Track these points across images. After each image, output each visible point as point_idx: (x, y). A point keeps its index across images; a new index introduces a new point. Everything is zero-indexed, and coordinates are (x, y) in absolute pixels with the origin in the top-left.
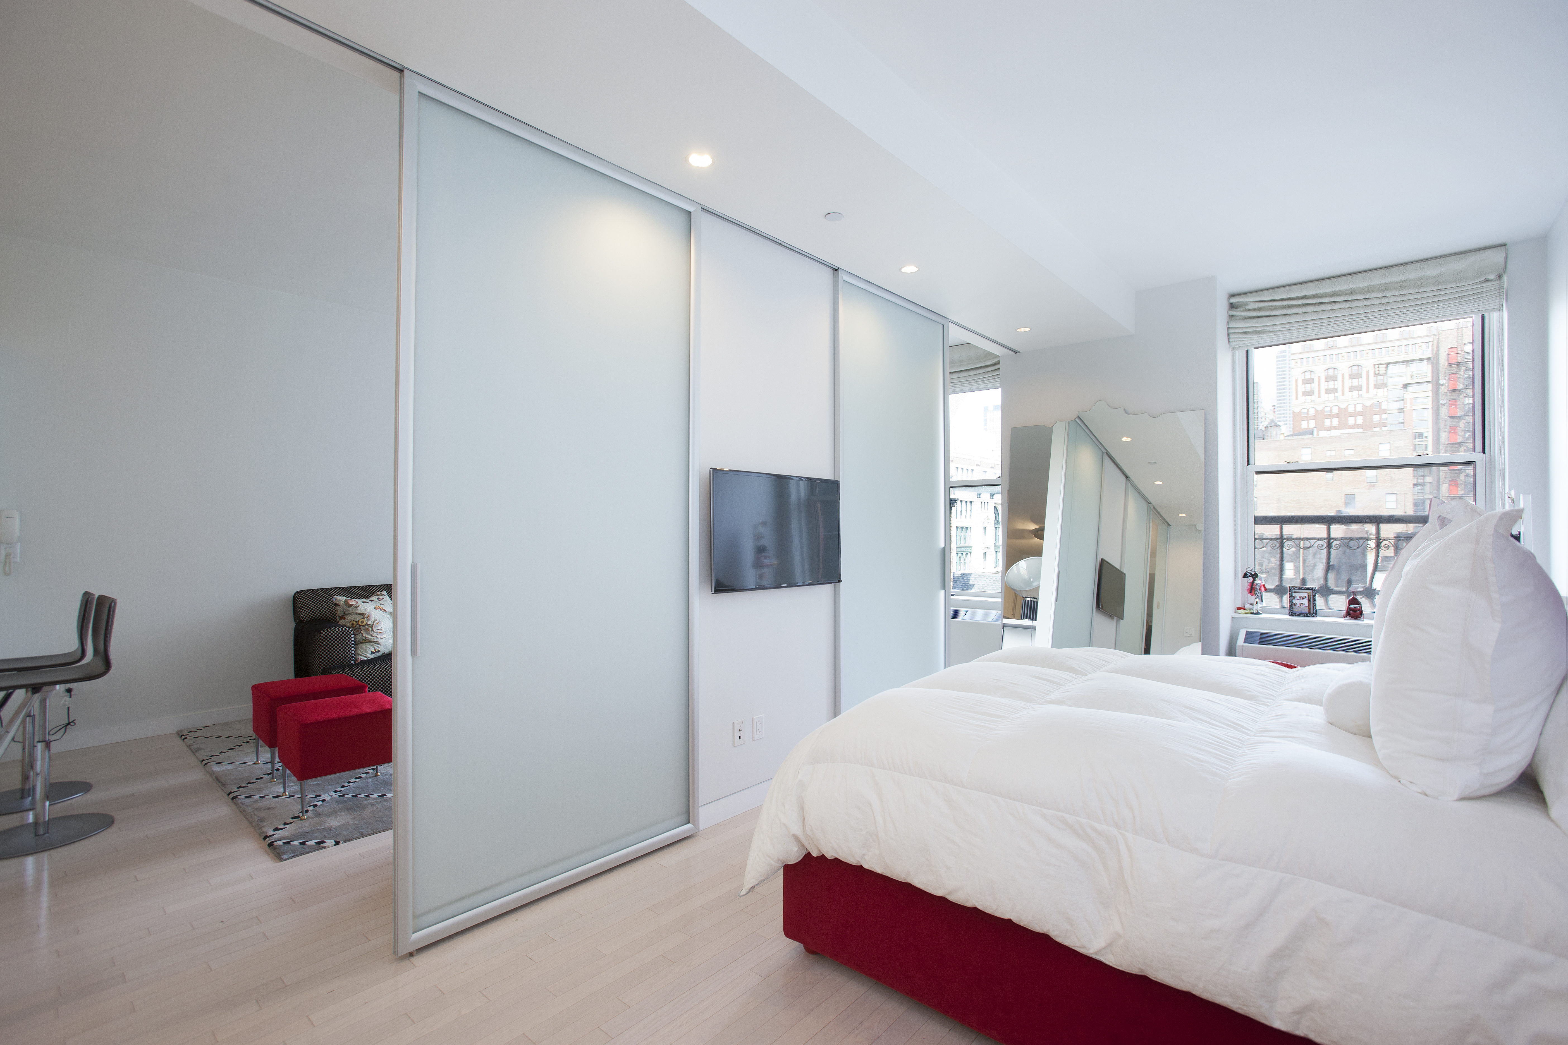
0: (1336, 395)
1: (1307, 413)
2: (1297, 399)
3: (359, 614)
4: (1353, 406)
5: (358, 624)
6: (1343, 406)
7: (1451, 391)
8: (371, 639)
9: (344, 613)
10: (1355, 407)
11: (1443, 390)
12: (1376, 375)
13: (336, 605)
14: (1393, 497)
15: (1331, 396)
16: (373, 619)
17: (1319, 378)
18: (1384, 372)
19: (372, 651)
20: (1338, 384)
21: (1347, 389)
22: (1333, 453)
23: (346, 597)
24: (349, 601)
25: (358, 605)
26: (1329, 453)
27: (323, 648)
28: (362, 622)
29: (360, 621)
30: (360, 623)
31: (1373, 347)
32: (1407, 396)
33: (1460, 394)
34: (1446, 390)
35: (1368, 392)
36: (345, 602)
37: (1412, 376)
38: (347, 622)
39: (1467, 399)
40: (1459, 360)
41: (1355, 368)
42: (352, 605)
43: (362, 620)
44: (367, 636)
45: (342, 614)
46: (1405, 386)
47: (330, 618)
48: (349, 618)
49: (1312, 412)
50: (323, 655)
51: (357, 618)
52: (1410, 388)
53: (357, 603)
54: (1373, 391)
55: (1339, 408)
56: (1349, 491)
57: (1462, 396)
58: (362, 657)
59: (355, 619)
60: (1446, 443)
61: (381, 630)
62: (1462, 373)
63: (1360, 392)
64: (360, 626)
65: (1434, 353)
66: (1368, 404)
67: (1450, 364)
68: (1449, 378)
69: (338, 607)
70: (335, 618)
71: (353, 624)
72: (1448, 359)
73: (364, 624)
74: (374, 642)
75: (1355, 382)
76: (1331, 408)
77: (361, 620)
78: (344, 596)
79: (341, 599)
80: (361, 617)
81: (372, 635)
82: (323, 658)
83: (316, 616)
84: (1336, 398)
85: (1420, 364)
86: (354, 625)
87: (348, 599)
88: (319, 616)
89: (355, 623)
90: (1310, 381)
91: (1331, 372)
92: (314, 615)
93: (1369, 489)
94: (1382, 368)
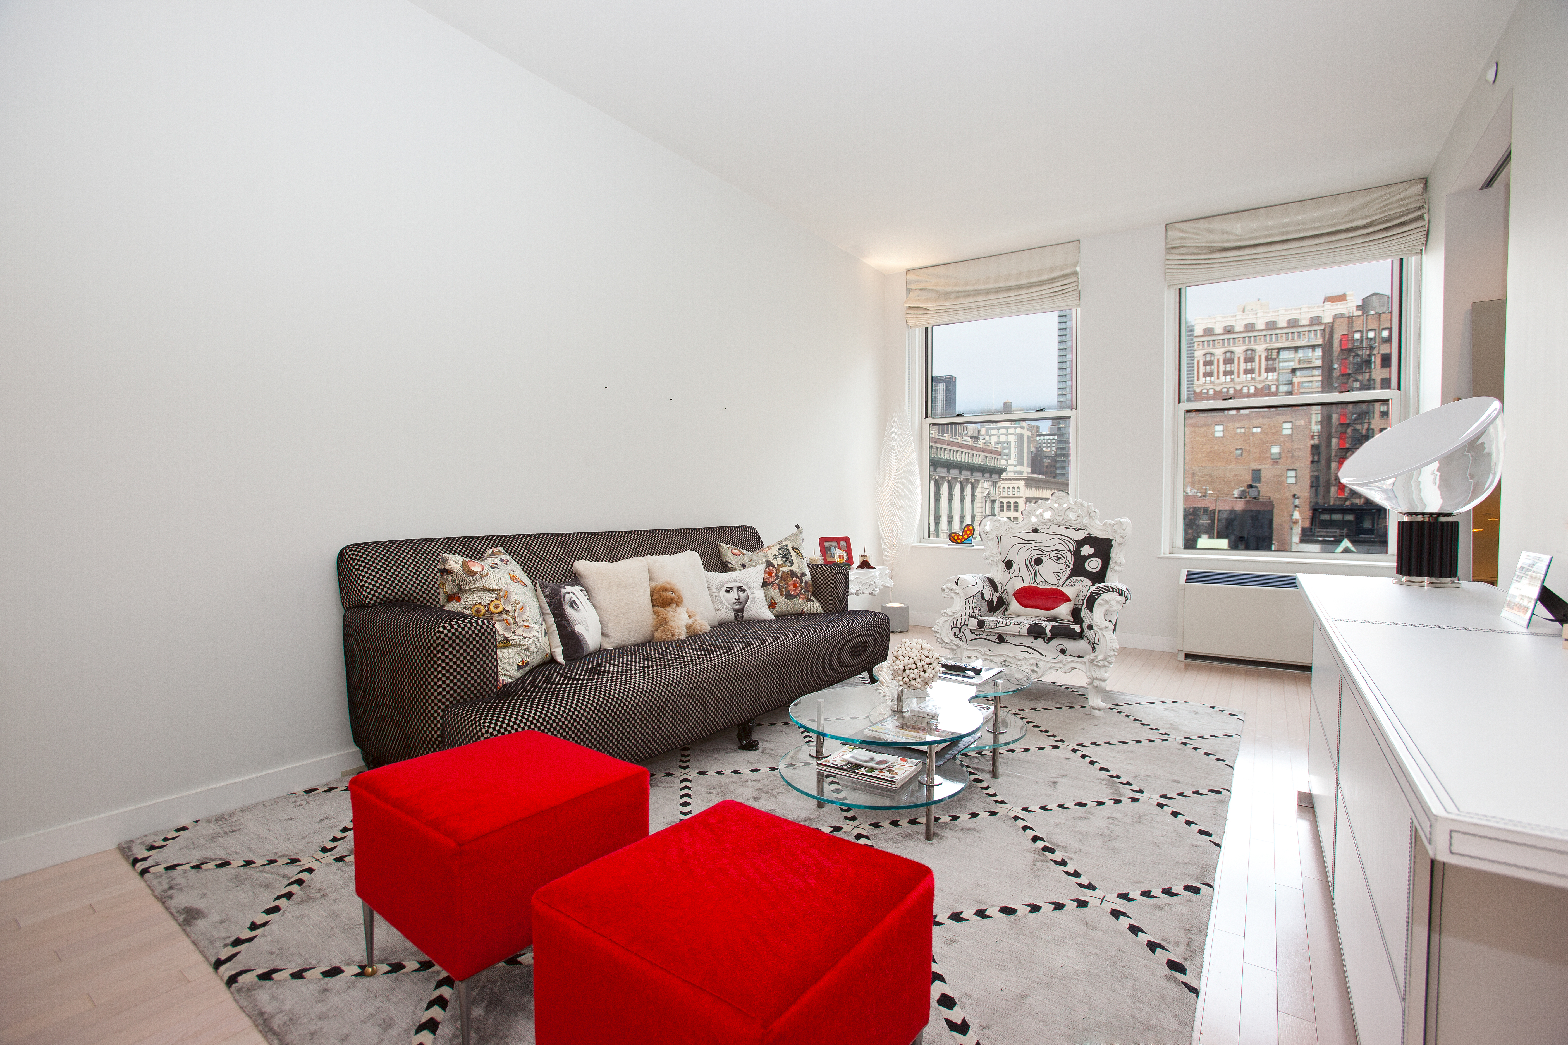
0: (1233, 377)
1: (1207, 393)
2: (1198, 379)
3: (489, 590)
4: (1246, 388)
5: (488, 610)
6: (1238, 388)
7: (1343, 375)
8: (514, 640)
9: (460, 589)
10: (1249, 389)
11: (1336, 374)
12: (1267, 359)
13: (445, 571)
14: (1292, 473)
15: (1228, 378)
16: (513, 599)
17: (1218, 360)
18: (1275, 357)
19: (518, 665)
20: (1235, 367)
21: (1242, 372)
22: (1243, 430)
23: (462, 556)
24: (469, 564)
25: (485, 572)
26: (1239, 431)
27: (443, 665)
28: (497, 606)
29: (492, 605)
30: (492, 609)
31: (1264, 333)
32: (1295, 380)
33: (1349, 379)
34: (1338, 374)
35: (1259, 375)
36: (462, 567)
37: (1299, 361)
38: (466, 607)
39: (1355, 383)
40: (1350, 347)
41: (1249, 352)
42: (475, 573)
43: (496, 602)
44: (507, 635)
45: (456, 590)
46: (1294, 371)
47: (415, 597)
48: (470, 599)
49: (1211, 392)
50: (444, 679)
51: (488, 597)
52: (1298, 373)
53: (484, 568)
54: (1264, 375)
55: (1235, 390)
56: (1255, 466)
57: (1350, 381)
58: (504, 678)
59: (481, 601)
60: (1337, 423)
61: (528, 621)
62: (1351, 359)
63: (1253, 376)
64: (492, 613)
65: (1326, 339)
66: (1259, 386)
67: (1342, 350)
68: (1341, 363)
69: (447, 577)
70: (436, 597)
71: (478, 611)
72: (1341, 345)
73: (500, 610)
74: (519, 645)
75: (1249, 366)
76: (1228, 389)
77: (494, 603)
78: (459, 554)
79: (455, 561)
80: (493, 595)
81: (515, 632)
82: (444, 686)
83: (391, 595)
84: (1232, 380)
85: (1306, 350)
86: (482, 613)
87: (467, 560)
88: (397, 594)
89: (482, 608)
90: (1210, 363)
91: (1228, 355)
92: (386, 592)
93: (1273, 465)
94: (1275, 353)
